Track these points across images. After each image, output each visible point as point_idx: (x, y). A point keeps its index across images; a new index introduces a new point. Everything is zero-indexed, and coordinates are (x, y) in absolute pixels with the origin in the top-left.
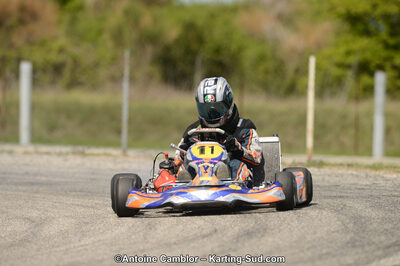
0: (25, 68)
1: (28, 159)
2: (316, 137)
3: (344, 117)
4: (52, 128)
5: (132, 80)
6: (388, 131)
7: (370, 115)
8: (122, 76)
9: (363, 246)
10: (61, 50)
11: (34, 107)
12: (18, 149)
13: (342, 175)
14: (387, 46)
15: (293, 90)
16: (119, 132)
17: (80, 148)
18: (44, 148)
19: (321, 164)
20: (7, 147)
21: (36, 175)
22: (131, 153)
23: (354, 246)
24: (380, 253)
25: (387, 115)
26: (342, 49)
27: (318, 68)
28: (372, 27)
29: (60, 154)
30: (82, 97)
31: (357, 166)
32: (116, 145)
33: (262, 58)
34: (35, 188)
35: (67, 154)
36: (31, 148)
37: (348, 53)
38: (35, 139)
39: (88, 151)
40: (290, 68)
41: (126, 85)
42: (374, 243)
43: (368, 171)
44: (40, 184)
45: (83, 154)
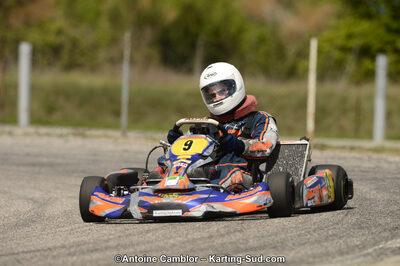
0: (25, 49)
1: (28, 140)
2: (317, 121)
3: (344, 100)
4: (50, 109)
5: (132, 62)
6: (389, 115)
7: (371, 98)
8: (121, 58)
9: (369, 228)
10: (60, 32)
11: (34, 89)
12: (18, 131)
13: (344, 158)
14: (389, 29)
15: (294, 73)
16: (117, 114)
17: (81, 130)
18: (43, 130)
19: (323, 147)
20: (7, 128)
21: (37, 156)
22: (132, 134)
23: (361, 228)
24: (386, 234)
25: (389, 99)
26: (343, 32)
27: (320, 52)
28: (373, 10)
29: (61, 136)
30: (81, 79)
31: (360, 149)
32: (116, 126)
33: (261, 41)
34: (37, 169)
35: (67, 135)
36: (32, 130)
37: (350, 36)
38: (35, 120)
39: (88, 132)
40: (291, 50)
41: (126, 67)
42: (380, 225)
43: (370, 154)
44: (42, 165)
45: (83, 136)
